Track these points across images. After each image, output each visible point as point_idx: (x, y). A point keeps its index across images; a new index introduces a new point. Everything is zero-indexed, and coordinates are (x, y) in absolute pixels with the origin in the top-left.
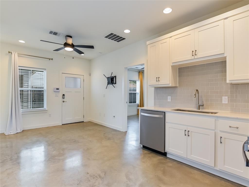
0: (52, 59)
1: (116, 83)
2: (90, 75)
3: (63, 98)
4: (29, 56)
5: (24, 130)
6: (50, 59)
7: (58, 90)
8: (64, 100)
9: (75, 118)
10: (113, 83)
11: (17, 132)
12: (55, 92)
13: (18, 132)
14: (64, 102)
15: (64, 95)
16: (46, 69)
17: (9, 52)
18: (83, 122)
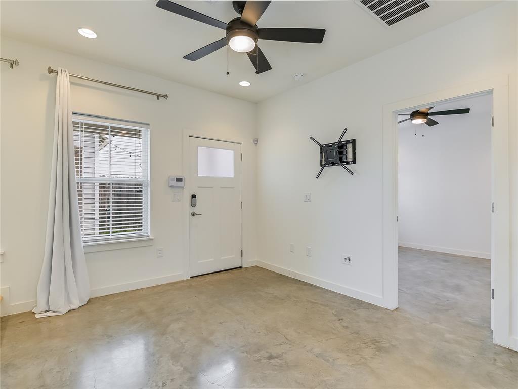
0: (166, 96)
1: (354, 162)
2: (256, 142)
3: (193, 205)
4: (106, 83)
5: (91, 297)
6: (158, 96)
7: (179, 184)
8: (195, 210)
9: (222, 258)
10: (344, 162)
11: (69, 309)
12: (172, 187)
13: (73, 307)
14: (193, 215)
15: (194, 196)
16: (148, 124)
17: (51, 71)
18: (241, 267)
